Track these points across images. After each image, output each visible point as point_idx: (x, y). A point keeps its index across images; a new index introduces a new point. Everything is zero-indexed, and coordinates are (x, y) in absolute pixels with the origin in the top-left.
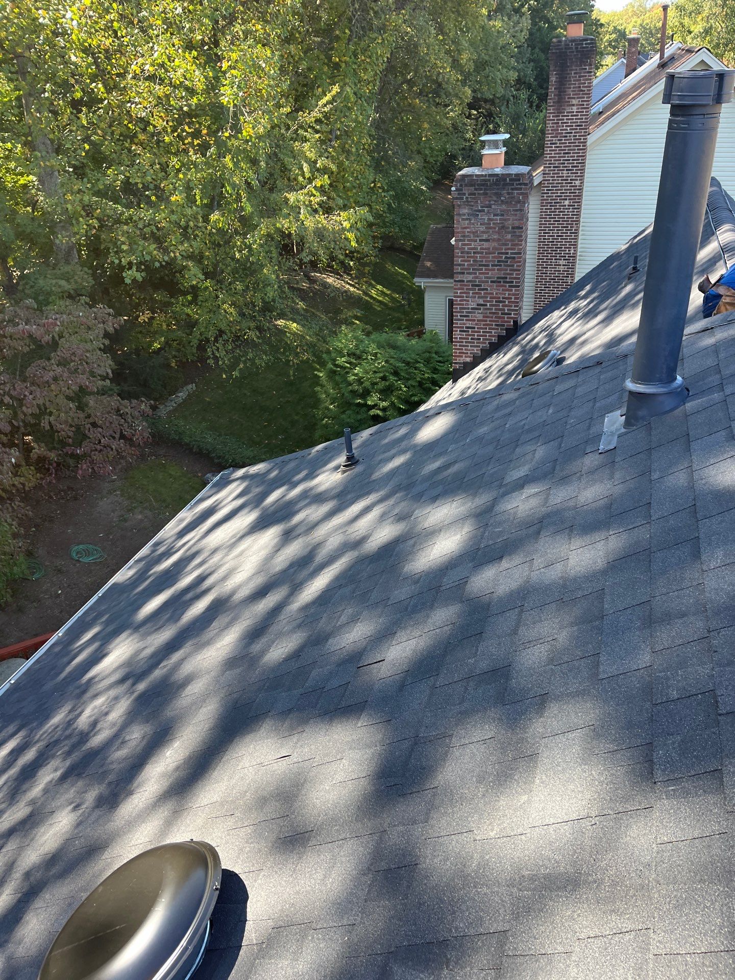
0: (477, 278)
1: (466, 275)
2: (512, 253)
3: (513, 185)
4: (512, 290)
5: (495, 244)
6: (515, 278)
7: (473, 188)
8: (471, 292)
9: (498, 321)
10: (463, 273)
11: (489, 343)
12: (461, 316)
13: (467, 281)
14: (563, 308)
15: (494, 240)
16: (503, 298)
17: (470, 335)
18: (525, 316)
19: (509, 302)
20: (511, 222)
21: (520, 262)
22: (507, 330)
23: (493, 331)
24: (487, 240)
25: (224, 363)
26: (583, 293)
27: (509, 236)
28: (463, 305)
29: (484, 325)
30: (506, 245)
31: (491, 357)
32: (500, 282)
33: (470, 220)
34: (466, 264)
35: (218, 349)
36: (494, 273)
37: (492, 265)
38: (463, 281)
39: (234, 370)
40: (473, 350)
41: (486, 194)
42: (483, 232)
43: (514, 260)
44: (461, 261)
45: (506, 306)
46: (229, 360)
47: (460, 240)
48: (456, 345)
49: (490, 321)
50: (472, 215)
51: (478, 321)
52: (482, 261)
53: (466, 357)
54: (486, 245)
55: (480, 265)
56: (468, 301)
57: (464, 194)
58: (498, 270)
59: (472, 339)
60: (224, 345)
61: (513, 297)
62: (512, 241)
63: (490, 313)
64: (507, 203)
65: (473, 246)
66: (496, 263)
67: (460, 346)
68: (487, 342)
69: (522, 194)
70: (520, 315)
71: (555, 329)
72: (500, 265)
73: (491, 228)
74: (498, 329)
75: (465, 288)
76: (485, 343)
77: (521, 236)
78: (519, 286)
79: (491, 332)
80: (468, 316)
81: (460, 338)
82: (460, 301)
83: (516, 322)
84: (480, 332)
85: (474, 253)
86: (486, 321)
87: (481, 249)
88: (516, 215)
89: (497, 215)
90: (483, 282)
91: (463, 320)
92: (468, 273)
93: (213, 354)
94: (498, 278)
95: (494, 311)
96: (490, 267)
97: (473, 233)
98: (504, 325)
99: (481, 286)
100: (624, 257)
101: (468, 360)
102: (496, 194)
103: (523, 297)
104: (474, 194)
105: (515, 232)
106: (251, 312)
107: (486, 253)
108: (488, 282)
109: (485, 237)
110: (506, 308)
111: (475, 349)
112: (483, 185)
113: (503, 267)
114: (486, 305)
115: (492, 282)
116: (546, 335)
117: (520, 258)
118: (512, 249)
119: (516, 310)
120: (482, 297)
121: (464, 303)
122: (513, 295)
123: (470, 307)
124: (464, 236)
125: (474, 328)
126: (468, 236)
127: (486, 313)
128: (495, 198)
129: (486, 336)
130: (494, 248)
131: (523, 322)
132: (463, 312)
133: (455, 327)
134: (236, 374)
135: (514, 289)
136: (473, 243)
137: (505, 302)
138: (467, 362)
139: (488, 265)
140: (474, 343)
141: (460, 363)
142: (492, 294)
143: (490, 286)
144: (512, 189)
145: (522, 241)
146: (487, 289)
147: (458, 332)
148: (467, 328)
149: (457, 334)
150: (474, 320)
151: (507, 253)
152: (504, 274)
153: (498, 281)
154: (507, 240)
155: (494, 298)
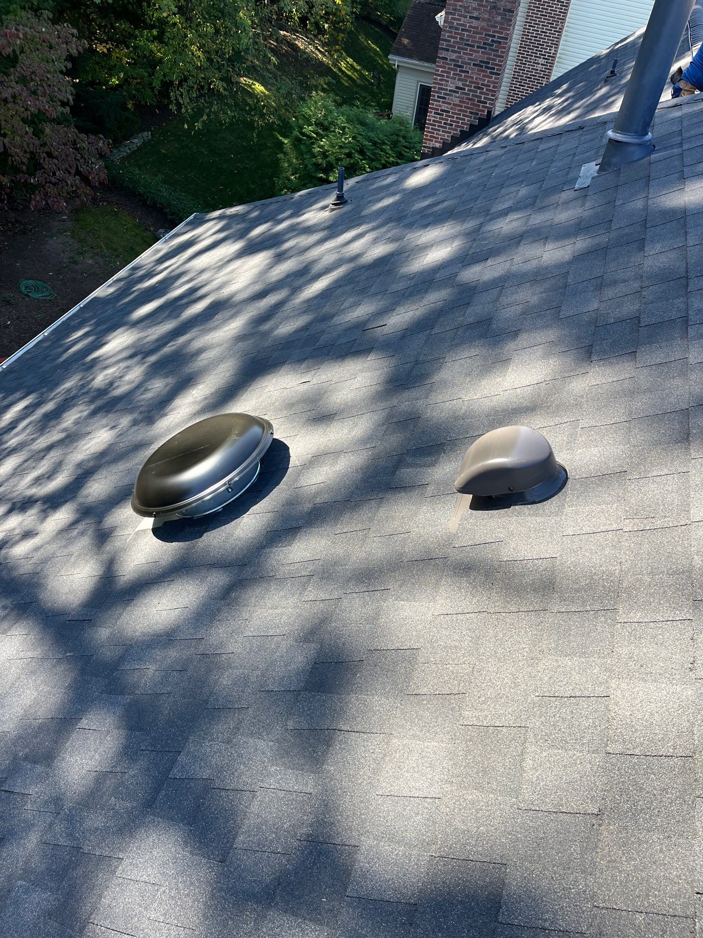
0: (460, 57)
1: (450, 53)
2: (499, 37)
4: (491, 78)
5: (484, 24)
6: (497, 65)
8: (452, 72)
9: (472, 109)
10: (448, 50)
11: (461, 131)
12: (438, 97)
13: (451, 60)
14: (537, 104)
15: (484, 20)
16: (482, 84)
17: (443, 119)
18: (498, 110)
19: (487, 90)
20: (504, 3)
21: (505, 48)
22: (480, 119)
23: (466, 119)
24: (477, 18)
25: (187, 111)
26: (559, 91)
27: (499, 18)
28: (442, 85)
29: (459, 110)
30: (495, 27)
31: (460, 145)
32: (482, 66)
34: (452, 40)
35: (181, 95)
36: (479, 56)
37: (478, 47)
38: (446, 59)
39: (197, 121)
40: (444, 135)
42: (475, 9)
43: (499, 45)
44: (449, 36)
45: (483, 93)
46: (193, 109)
47: (451, 13)
48: (429, 128)
49: (465, 107)
51: (454, 105)
52: (468, 40)
53: (436, 142)
54: (475, 23)
55: (466, 45)
56: (448, 81)
58: (482, 53)
59: (444, 124)
60: (188, 91)
61: (492, 85)
62: (502, 24)
63: (467, 99)
65: (462, 22)
66: (482, 45)
67: (432, 129)
68: (459, 129)
70: (495, 106)
71: (527, 123)
72: (485, 48)
74: (471, 117)
75: (447, 66)
76: (457, 130)
77: (511, 20)
78: (499, 74)
79: (464, 120)
80: (445, 98)
81: (434, 121)
82: (440, 80)
83: (489, 112)
84: (453, 117)
85: (462, 30)
86: (461, 106)
87: (470, 26)
91: (439, 101)
92: (452, 51)
93: (177, 100)
94: (481, 61)
95: (470, 97)
96: (475, 48)
97: (465, 8)
98: (477, 114)
99: (462, 67)
100: (603, 61)
101: (438, 145)
103: (500, 87)
105: (505, 15)
106: (219, 60)
107: (474, 32)
108: (470, 64)
109: (475, 14)
110: (483, 96)
111: (446, 135)
113: (487, 51)
115: (474, 65)
116: (518, 129)
117: (506, 43)
118: (499, 33)
119: (492, 100)
121: (444, 83)
122: (493, 82)
123: (449, 88)
124: (455, 10)
125: (448, 112)
126: (459, 10)
127: (463, 98)
129: (459, 123)
130: (483, 28)
131: (497, 113)
132: (441, 93)
133: (431, 108)
134: (198, 125)
135: (494, 76)
136: (462, 19)
137: (483, 89)
138: (436, 148)
139: (473, 46)
140: (446, 128)
141: (429, 148)
142: (473, 78)
143: (472, 69)
145: (510, 25)
146: (468, 72)
147: (433, 114)
148: (442, 110)
149: (431, 116)
150: (450, 104)
151: (494, 36)
152: (487, 58)
153: (482, 65)
154: (496, 22)
155: (474, 83)
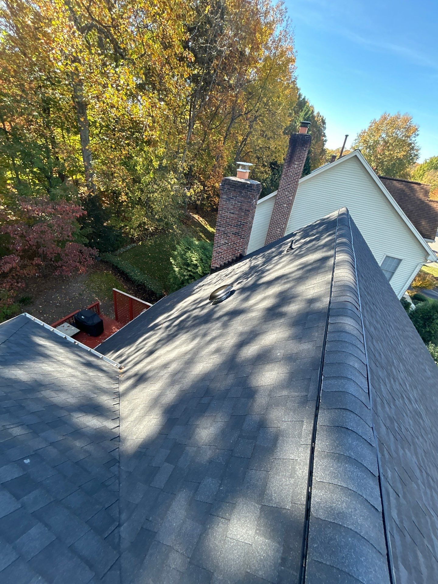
0: (226, 230)
1: (221, 228)
2: (243, 222)
3: (248, 189)
4: (241, 240)
6: (243, 234)
7: (229, 186)
8: (223, 236)
10: (220, 226)
11: (228, 261)
12: (217, 246)
13: (222, 231)
15: (236, 214)
16: (236, 242)
19: (239, 245)
20: (245, 207)
22: (236, 257)
24: (233, 213)
27: (243, 214)
28: (218, 241)
29: (226, 252)
30: (241, 217)
33: (226, 201)
34: (222, 222)
36: (234, 230)
38: (220, 230)
40: (220, 262)
41: (235, 191)
42: (231, 209)
43: (244, 226)
44: (220, 220)
48: (213, 259)
49: (229, 251)
50: (228, 199)
51: (224, 250)
52: (229, 223)
54: (232, 215)
55: (228, 225)
56: (221, 240)
57: (225, 188)
58: (236, 229)
59: (220, 257)
63: (230, 248)
64: (244, 197)
65: (226, 215)
66: (236, 225)
67: (215, 259)
69: (251, 194)
73: (235, 208)
74: (232, 256)
76: (226, 261)
77: (249, 215)
78: (244, 239)
79: (229, 257)
80: (220, 247)
81: (215, 256)
82: (218, 239)
83: (241, 255)
84: (224, 255)
85: (226, 218)
87: (229, 217)
88: (248, 204)
89: (239, 202)
90: (229, 233)
91: (218, 248)
94: (235, 232)
96: (233, 226)
97: (227, 208)
98: (235, 255)
99: (227, 234)
101: (218, 266)
102: (239, 192)
103: (247, 243)
104: (230, 189)
107: (232, 220)
109: (232, 211)
110: (237, 247)
111: (222, 262)
112: (234, 186)
113: (238, 228)
114: (229, 244)
117: (247, 225)
119: (242, 249)
120: (227, 240)
122: (241, 242)
123: (221, 243)
124: (223, 209)
125: (222, 253)
126: (225, 209)
127: (228, 248)
128: (239, 194)
129: (227, 258)
130: (236, 218)
131: (246, 254)
132: (218, 244)
133: (214, 250)
136: (226, 213)
137: (237, 244)
140: (221, 259)
141: (214, 267)
142: (232, 239)
143: (231, 235)
144: (247, 191)
145: (249, 218)
146: (230, 237)
147: (215, 253)
148: (219, 252)
150: (222, 249)
151: (241, 222)
152: (239, 231)
153: (235, 234)
154: (241, 215)
155: (233, 241)
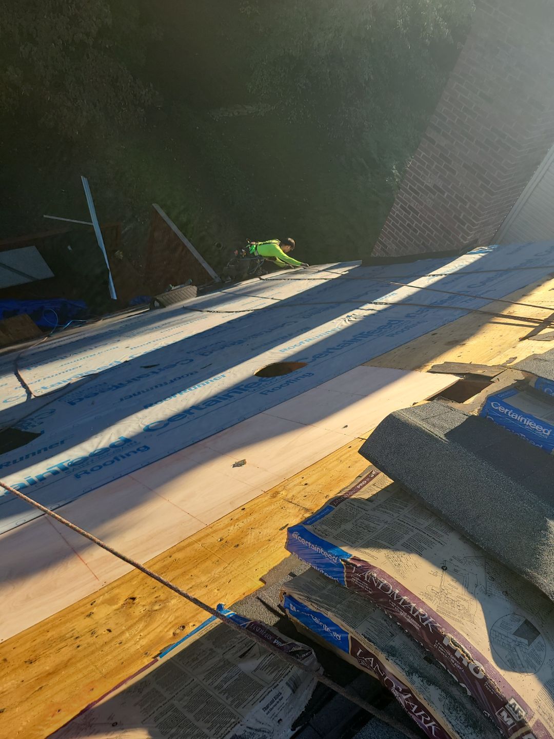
90: (455, 159)
114: (443, 193)
120: (444, 179)
